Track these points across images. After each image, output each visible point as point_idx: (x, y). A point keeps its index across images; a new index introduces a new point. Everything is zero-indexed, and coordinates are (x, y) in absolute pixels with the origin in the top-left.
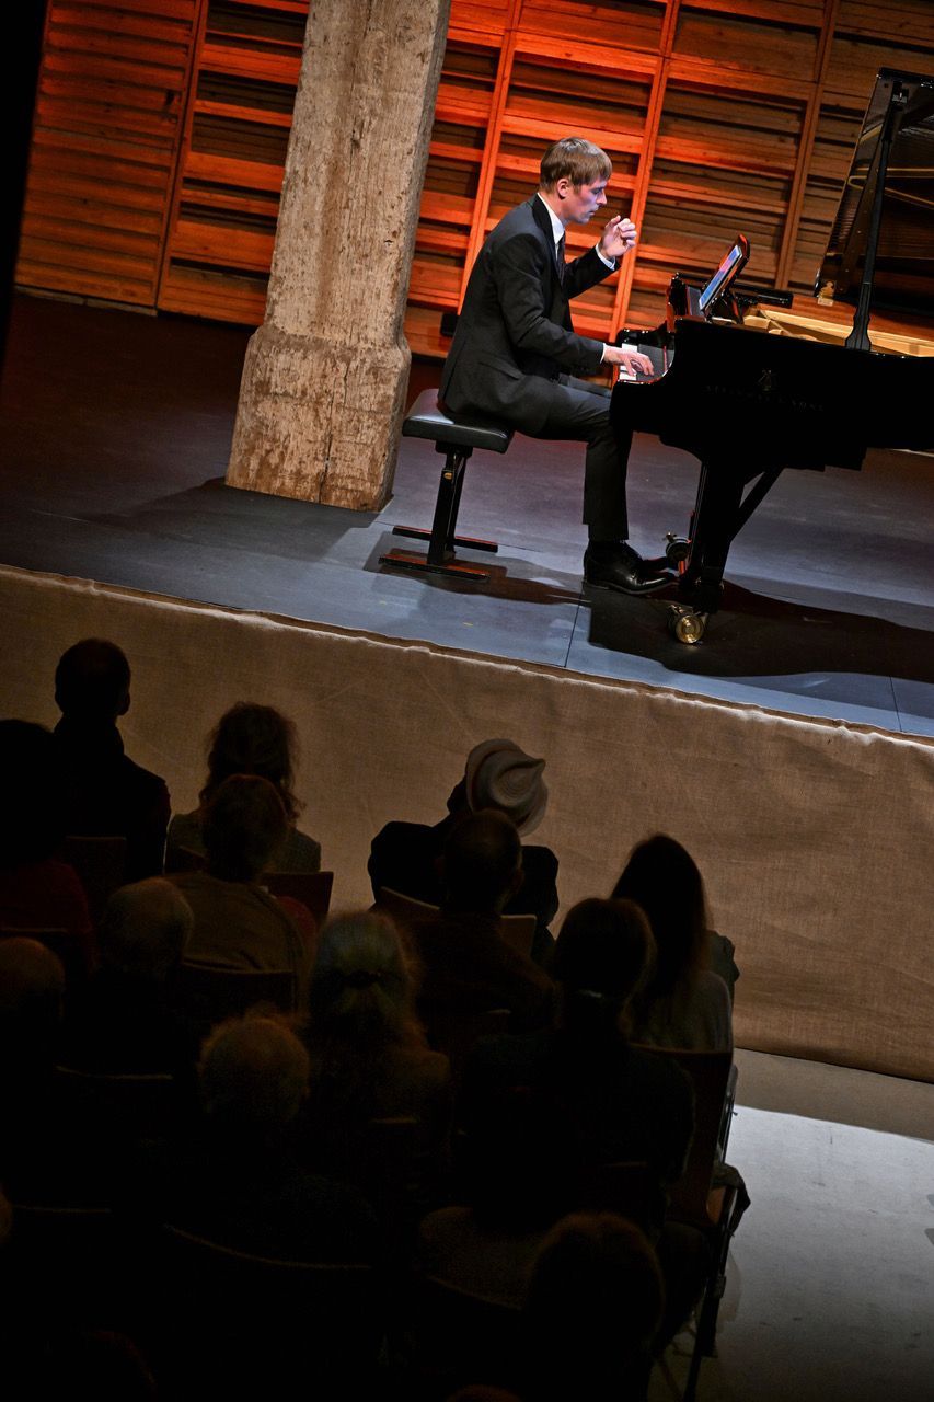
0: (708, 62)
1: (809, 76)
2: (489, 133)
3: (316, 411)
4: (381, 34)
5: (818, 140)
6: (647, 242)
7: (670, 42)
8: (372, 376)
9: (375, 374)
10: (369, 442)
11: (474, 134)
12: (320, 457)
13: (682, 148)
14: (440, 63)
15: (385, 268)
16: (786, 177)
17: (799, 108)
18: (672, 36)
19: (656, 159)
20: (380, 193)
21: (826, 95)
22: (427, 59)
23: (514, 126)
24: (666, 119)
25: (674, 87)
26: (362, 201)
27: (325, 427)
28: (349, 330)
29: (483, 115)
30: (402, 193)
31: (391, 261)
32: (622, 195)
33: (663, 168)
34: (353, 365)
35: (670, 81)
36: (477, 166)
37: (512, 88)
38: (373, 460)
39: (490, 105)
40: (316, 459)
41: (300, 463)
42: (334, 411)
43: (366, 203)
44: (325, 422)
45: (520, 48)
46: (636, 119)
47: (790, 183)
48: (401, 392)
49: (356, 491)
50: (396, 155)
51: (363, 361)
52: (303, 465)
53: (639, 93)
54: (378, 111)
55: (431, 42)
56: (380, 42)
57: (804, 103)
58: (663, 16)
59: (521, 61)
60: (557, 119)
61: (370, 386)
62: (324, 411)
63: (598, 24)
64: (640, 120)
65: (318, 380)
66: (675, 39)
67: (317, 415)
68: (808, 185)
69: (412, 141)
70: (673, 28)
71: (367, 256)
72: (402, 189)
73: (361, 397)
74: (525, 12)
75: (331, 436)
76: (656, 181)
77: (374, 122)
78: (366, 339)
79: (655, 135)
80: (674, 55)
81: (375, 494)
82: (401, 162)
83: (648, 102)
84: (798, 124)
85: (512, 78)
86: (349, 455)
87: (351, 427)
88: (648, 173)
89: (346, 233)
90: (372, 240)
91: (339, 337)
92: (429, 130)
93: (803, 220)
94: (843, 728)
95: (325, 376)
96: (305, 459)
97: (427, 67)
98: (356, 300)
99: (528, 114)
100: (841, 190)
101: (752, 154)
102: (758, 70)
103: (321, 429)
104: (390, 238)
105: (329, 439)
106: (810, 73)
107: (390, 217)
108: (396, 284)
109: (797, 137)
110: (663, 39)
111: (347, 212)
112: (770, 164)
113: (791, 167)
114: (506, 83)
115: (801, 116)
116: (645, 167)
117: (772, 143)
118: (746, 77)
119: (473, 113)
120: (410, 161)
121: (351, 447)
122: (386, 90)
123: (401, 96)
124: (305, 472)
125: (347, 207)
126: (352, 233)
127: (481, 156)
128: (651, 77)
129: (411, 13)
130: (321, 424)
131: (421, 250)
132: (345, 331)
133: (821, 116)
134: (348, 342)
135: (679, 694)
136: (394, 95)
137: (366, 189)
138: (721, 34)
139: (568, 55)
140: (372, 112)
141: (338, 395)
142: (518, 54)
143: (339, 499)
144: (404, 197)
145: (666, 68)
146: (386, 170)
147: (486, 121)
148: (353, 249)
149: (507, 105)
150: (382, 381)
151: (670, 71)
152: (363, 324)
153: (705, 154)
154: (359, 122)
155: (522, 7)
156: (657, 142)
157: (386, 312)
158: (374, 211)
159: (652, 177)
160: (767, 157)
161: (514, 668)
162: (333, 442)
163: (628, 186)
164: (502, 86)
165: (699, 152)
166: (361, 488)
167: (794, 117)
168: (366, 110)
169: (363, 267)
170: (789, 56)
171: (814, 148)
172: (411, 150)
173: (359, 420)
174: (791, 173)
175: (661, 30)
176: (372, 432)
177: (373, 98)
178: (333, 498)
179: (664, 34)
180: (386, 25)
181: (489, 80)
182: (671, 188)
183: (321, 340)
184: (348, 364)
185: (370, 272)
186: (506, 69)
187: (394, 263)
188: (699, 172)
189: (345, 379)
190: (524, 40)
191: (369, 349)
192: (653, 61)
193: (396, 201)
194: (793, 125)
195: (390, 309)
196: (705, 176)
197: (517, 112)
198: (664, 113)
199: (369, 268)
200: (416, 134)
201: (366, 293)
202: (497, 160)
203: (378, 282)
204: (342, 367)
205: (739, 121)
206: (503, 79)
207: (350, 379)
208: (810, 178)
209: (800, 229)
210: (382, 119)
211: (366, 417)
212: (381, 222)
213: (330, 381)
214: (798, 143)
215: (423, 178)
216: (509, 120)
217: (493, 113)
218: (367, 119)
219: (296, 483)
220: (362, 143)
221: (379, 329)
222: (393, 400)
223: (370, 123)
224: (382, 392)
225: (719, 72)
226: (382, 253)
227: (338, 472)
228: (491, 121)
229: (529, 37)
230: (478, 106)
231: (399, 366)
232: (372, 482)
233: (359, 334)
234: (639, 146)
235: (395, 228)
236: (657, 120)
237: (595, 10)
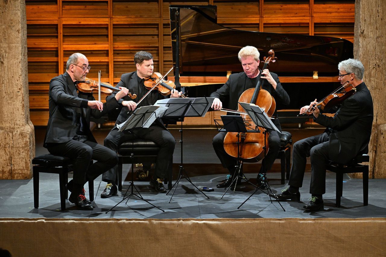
0: (125, 17)
1: (158, 15)
2: (59, 51)
3: (5, 150)
4: (4, 27)
5: (164, 35)
6: (116, 77)
7: (111, 13)
8: (21, 136)
9: (22, 135)
10: (24, 157)
11: (54, 52)
12: (9, 165)
13: (122, 45)
14: (26, 32)
15: (19, 101)
16: (156, 49)
17: (157, 26)
18: (111, 11)
19: (114, 50)
20: (13, 77)
21: (164, 21)
22: (20, 32)
23: (67, 48)
24: (115, 37)
25: (115, 26)
26: (7, 81)
27: (9, 155)
28: (11, 123)
29: (56, 46)
30: (20, 76)
31: (20, 98)
32: (106, 64)
33: (117, 52)
34: (14, 133)
35: (114, 25)
36: (57, 62)
37: (64, 36)
38: (26, 163)
39: (58, 43)
40: (8, 165)
41: (3, 168)
42: (11, 149)
43: (9, 81)
44: (8, 153)
45: (64, 23)
46: (106, 39)
47: (158, 50)
48: (32, 139)
49: (23, 173)
50: (16, 64)
51: (17, 131)
52: (4, 168)
53: (105, 30)
54: (7, 51)
55: (20, 26)
56: (4, 29)
57: (158, 25)
58: (108, 5)
59: (65, 27)
60: (80, 43)
61: (20, 139)
62: (8, 150)
63: (87, 11)
64: (107, 39)
65: (4, 140)
66: (113, 12)
67: (5, 151)
68: (164, 50)
69: (20, 58)
70: (112, 8)
71: (12, 98)
72: (20, 74)
73: (19, 143)
74: (63, 11)
75: (11, 157)
76: (115, 57)
77: (7, 55)
78: (17, 124)
79: (112, 43)
80: (113, 17)
81: (29, 173)
82: (18, 66)
83: (108, 33)
84: (157, 31)
85: (63, 33)
86: (18, 162)
87: (17, 153)
88: (112, 55)
89: (4, 92)
90: (13, 92)
91: (8, 125)
92: (26, 54)
93: (164, 61)
94: (181, 221)
95: (6, 138)
96: (4, 166)
97: (20, 35)
98: (11, 112)
99: (71, 43)
100: (171, 50)
101: (145, 43)
102: (141, 17)
103: (7, 155)
104: (19, 91)
105: (11, 159)
106: (158, 14)
107: (17, 84)
108: (23, 105)
109: (158, 35)
110: (109, 12)
111: (3, 85)
112: (151, 45)
113: (157, 45)
114: (62, 35)
115: (158, 28)
116: (111, 53)
117: (150, 39)
118: (137, 19)
119: (53, 46)
120: (20, 65)
121: (18, 160)
122: (9, 44)
123: (14, 45)
124: (5, 170)
125: (3, 83)
126: (6, 91)
127: (58, 59)
128: (107, 25)
129: (12, 18)
130: (7, 154)
131: (32, 93)
132: (10, 123)
133: (164, 28)
134: (11, 126)
135: (127, 220)
136: (12, 45)
137: (8, 77)
138: (127, 7)
139: (80, 22)
140: (6, 52)
141: (11, 144)
142: (64, 25)
143: (17, 177)
144: (20, 77)
145: (112, 21)
146: (13, 69)
147: (57, 48)
148: (7, 96)
149: (63, 42)
150: (24, 137)
151: (113, 22)
152: (15, 120)
153: (129, 46)
154: (2, 56)
155: (62, 10)
156: (113, 44)
157: (22, 114)
158: (12, 83)
159: (114, 56)
160: (149, 43)
161: (72, 221)
162: (12, 159)
163: (107, 60)
164: (61, 36)
165: (127, 46)
166: (24, 172)
167: (156, 29)
168: (3, 51)
169: (12, 101)
170: (150, 11)
171: (163, 38)
172: (20, 61)
173: (19, 151)
174: (158, 47)
175: (108, 10)
176: (24, 154)
177: (5, 47)
178: (16, 177)
179: (109, 10)
180: (5, 23)
181: (56, 35)
182: (120, 59)
183: (3, 127)
184: (12, 133)
185: (14, 103)
186: (61, 30)
187: (21, 98)
188: (129, 52)
189: (12, 138)
190: (65, 20)
191: (19, 127)
192: (107, 20)
193: (18, 78)
194: (155, 32)
195: (23, 113)
196: (131, 53)
197: (67, 43)
198: (114, 35)
199: (14, 101)
200: (21, 56)
201: (14, 110)
202: (63, 59)
203: (17, 105)
204: (11, 134)
205: (138, 34)
206: (60, 33)
207: (14, 138)
208: (164, 47)
209: (164, 64)
210: (9, 53)
211: (21, 149)
212: (15, 86)
213: (8, 140)
214: (158, 37)
215: (27, 69)
216: (65, 46)
217: (59, 45)
218: (4, 54)
219: (3, 174)
220: (4, 62)
221: (20, 120)
222: (29, 142)
223: (5, 55)
224: (25, 140)
225: (128, 19)
226: (17, 96)
227: (15, 168)
228: (59, 48)
229: (66, 19)
230: (53, 44)
231: (29, 131)
232: (27, 170)
233: (14, 123)
234: (108, 47)
235: (19, 87)
236: (112, 38)
237: (86, 7)
